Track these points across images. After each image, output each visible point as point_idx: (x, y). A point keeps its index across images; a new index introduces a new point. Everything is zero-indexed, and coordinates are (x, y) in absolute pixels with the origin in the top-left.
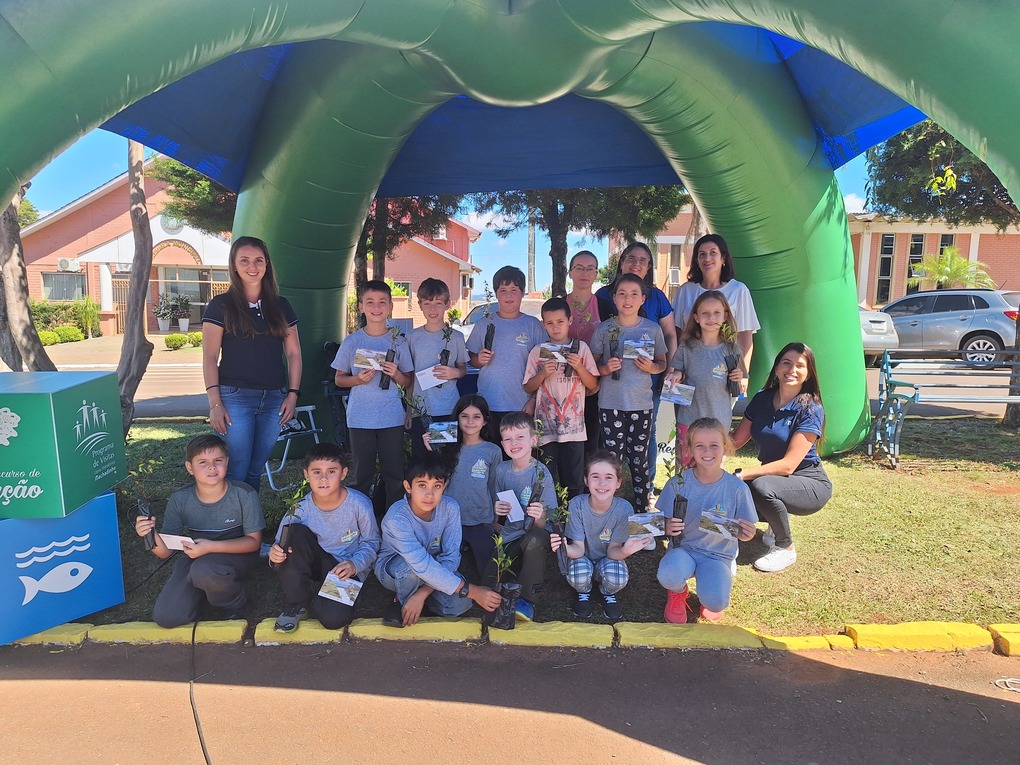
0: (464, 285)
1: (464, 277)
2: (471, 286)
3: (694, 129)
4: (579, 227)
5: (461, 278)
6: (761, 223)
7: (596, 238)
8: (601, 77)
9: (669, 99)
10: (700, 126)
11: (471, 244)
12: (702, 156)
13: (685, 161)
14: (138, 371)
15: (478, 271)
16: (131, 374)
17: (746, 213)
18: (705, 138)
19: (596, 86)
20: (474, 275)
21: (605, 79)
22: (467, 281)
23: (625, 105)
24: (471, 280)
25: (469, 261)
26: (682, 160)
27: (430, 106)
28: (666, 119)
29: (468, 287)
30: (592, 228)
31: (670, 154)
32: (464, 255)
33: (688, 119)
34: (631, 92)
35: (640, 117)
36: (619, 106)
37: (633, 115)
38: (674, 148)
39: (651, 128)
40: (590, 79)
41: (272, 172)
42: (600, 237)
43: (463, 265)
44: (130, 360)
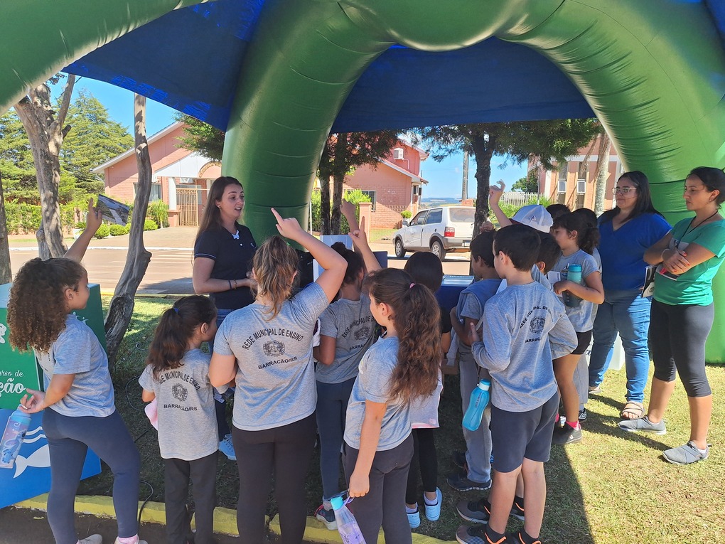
0: (415, 193)
1: (415, 187)
2: (420, 194)
3: (611, 67)
4: (502, 153)
5: (412, 188)
6: (671, 153)
7: (516, 162)
8: (522, 21)
9: (588, 39)
10: (616, 65)
11: (421, 162)
12: (616, 93)
13: (599, 96)
14: (138, 274)
15: (425, 182)
16: (133, 277)
17: (656, 144)
18: (620, 77)
19: (517, 30)
20: (423, 186)
21: (526, 22)
22: (417, 190)
23: (545, 47)
24: (420, 189)
25: (420, 175)
26: (598, 96)
27: (372, 55)
28: (584, 59)
29: (417, 194)
30: (512, 153)
31: (586, 90)
32: (416, 172)
33: (605, 58)
34: (552, 34)
35: (559, 57)
36: (540, 48)
37: (553, 56)
38: (591, 86)
39: (570, 68)
40: (511, 23)
41: (248, 115)
42: (520, 160)
43: (414, 179)
44: (133, 265)
